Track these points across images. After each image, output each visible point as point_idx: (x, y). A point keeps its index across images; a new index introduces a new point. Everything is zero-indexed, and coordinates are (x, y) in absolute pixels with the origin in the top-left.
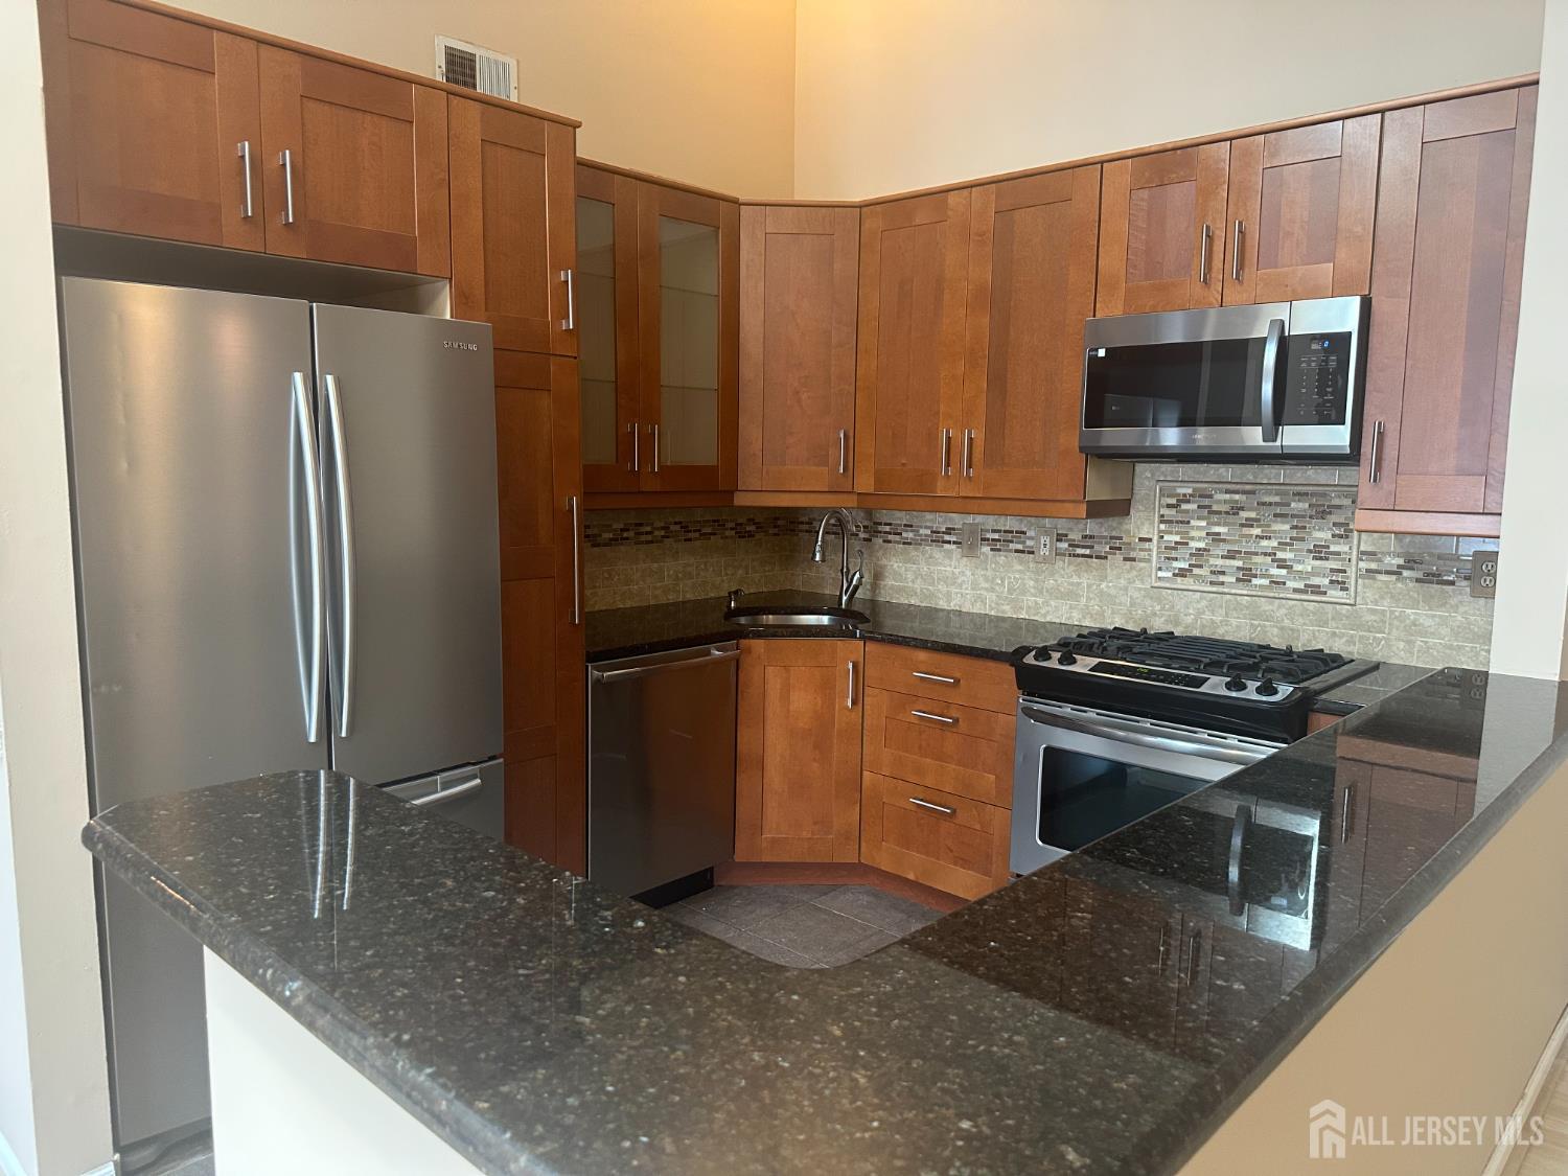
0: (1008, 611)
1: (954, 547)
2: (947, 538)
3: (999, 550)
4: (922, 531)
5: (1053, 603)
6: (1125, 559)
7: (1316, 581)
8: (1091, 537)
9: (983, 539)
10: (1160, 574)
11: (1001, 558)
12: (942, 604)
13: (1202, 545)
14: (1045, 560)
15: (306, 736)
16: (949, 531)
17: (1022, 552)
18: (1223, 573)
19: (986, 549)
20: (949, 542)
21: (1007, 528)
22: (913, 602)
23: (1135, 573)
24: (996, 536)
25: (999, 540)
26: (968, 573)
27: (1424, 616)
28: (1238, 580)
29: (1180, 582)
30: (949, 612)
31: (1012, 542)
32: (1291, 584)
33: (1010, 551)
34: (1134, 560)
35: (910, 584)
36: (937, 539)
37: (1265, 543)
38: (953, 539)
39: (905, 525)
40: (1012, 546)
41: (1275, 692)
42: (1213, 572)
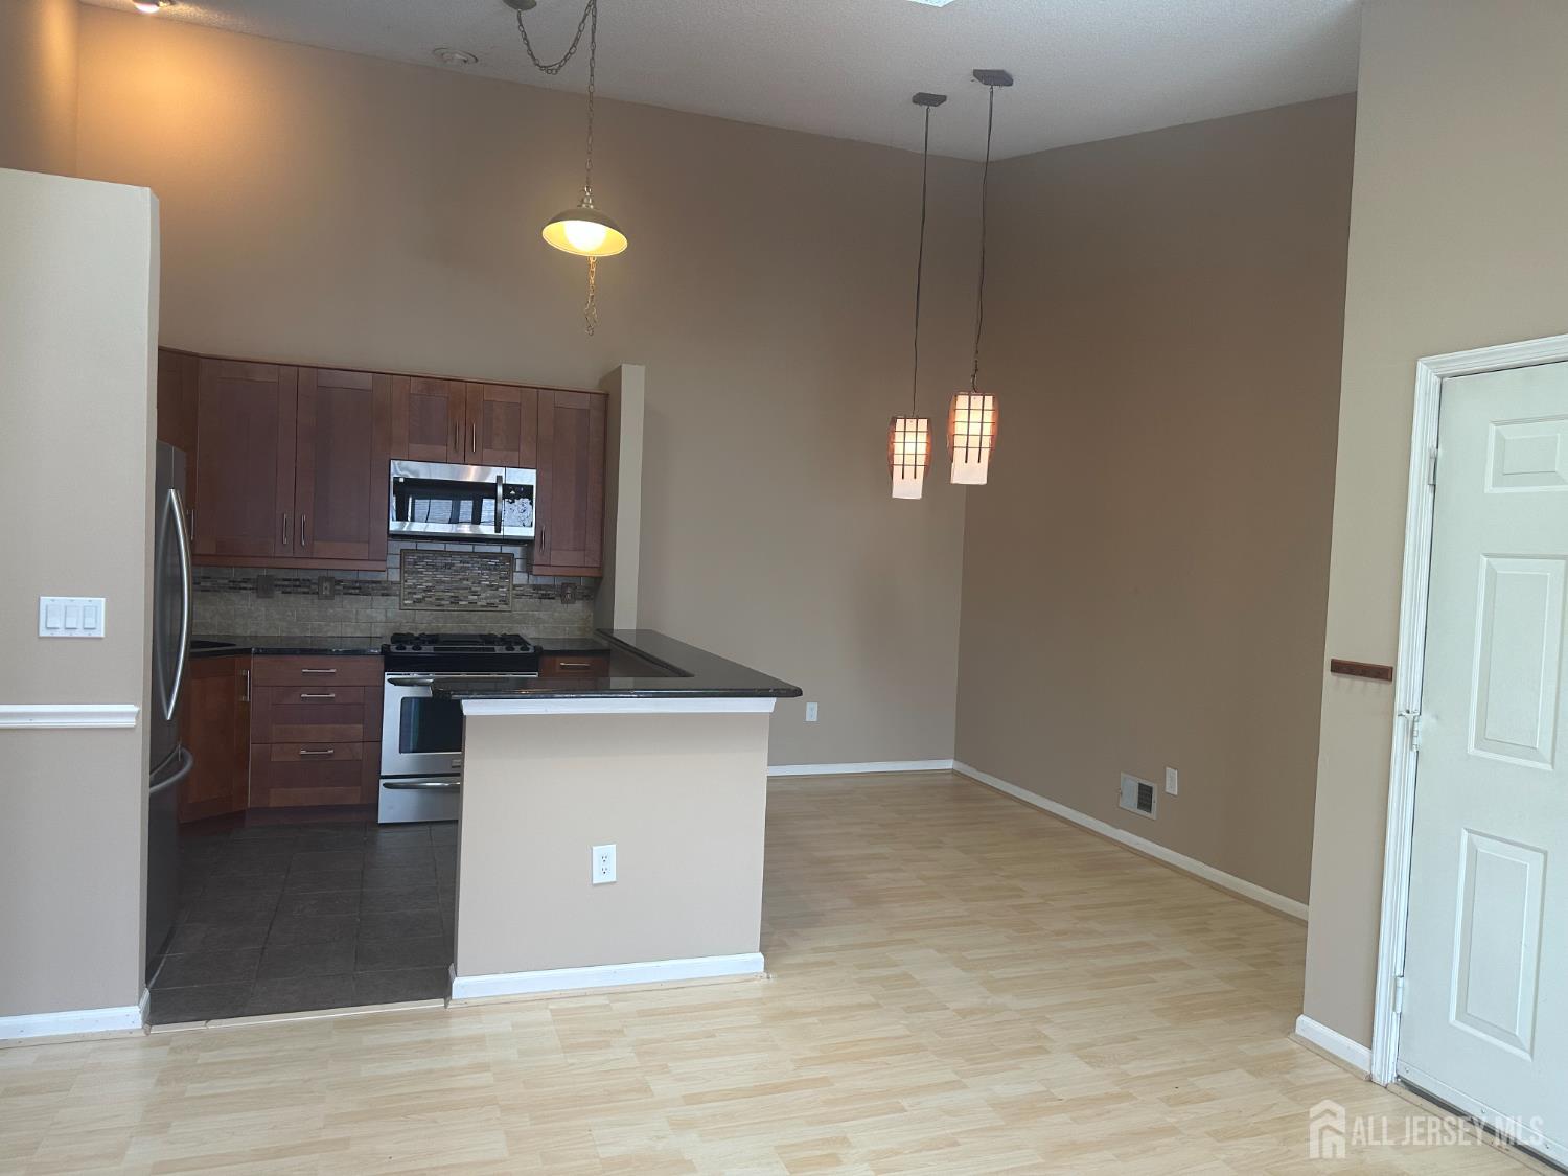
0: (297, 632)
1: (249, 591)
2: (243, 585)
3: (289, 592)
4: (220, 581)
5: (332, 624)
6: (383, 595)
7: (492, 601)
8: (360, 582)
9: (276, 586)
10: (406, 602)
11: (291, 598)
12: (239, 632)
13: (430, 585)
14: (327, 597)
15: (164, 717)
16: (245, 581)
17: (308, 593)
18: (443, 599)
19: (278, 593)
20: (245, 589)
21: (296, 577)
22: (211, 633)
23: (389, 602)
24: (286, 583)
25: (287, 586)
26: (263, 609)
27: (542, 615)
28: (452, 603)
29: (418, 607)
30: (245, 637)
31: (299, 586)
32: (479, 604)
33: (299, 593)
34: (387, 595)
35: (209, 620)
36: (235, 586)
37: (465, 582)
38: (250, 586)
39: (204, 578)
40: (299, 589)
41: (528, 649)
42: (438, 599)
